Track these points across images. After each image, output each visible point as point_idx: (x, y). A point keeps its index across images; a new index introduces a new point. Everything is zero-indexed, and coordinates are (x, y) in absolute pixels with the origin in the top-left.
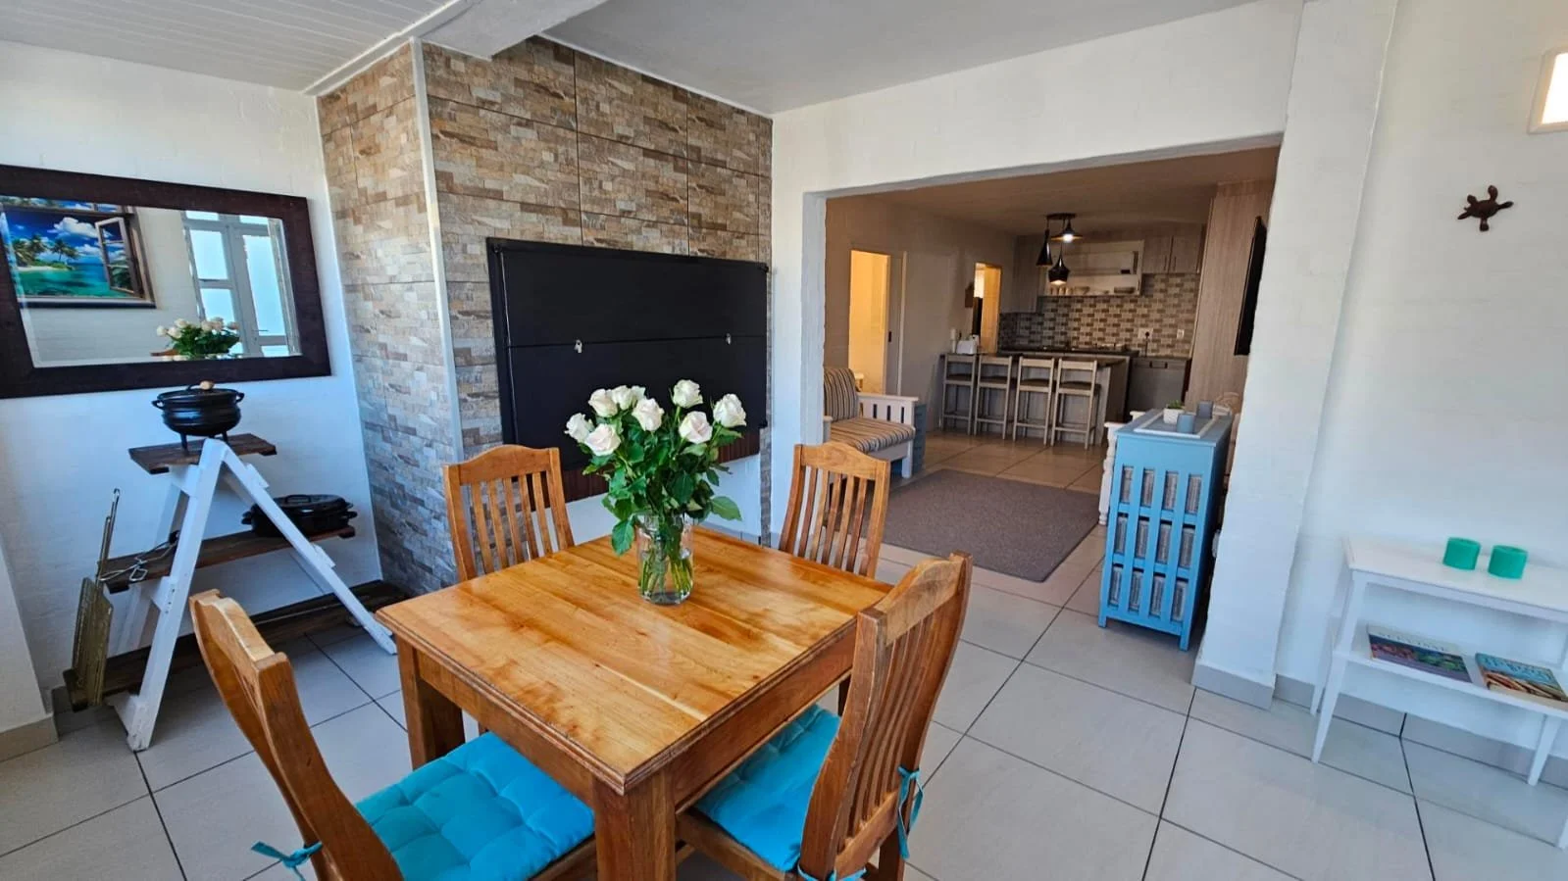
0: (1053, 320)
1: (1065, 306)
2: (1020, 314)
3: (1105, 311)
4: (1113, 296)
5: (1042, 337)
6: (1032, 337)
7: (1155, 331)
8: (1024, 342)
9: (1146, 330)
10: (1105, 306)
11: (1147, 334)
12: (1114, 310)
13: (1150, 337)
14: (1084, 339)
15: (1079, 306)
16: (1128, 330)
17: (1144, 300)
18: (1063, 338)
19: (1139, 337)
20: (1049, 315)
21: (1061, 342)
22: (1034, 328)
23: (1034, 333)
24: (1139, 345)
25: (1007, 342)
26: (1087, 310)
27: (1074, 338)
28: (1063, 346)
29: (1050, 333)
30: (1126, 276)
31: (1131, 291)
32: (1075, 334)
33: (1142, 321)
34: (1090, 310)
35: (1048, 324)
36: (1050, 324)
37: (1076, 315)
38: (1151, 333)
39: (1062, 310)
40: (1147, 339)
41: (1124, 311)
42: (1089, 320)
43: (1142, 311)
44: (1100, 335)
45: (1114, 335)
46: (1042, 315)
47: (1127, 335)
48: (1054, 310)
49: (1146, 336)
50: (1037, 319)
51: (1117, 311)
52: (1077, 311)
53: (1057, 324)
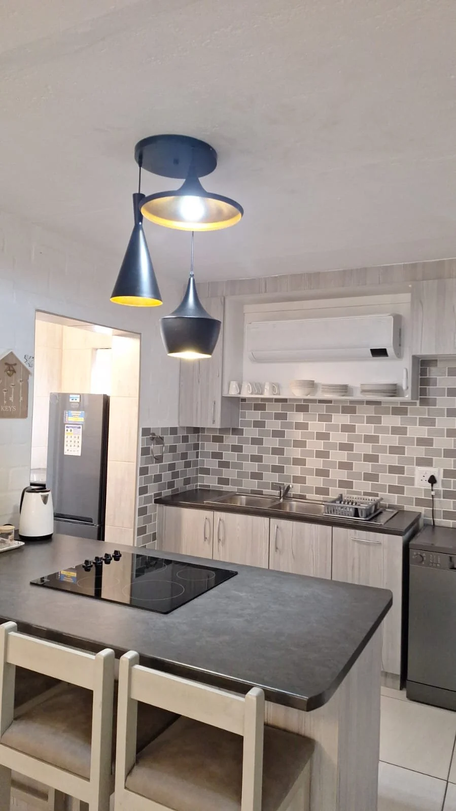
0: (257, 441)
1: (278, 416)
2: (203, 429)
3: (346, 428)
4: (361, 402)
5: (240, 475)
6: (226, 473)
7: (447, 473)
8: (211, 482)
9: (430, 471)
10: (346, 419)
11: (432, 480)
12: (364, 428)
13: (438, 486)
14: (314, 482)
15: (300, 417)
16: (393, 470)
17: (419, 411)
18: (275, 478)
19: (417, 485)
20: (250, 432)
21: (275, 486)
22: (229, 456)
23: (225, 465)
24: (419, 502)
25: (171, 485)
26: (316, 426)
27: (296, 480)
28: (277, 493)
29: (254, 467)
30: (380, 361)
31: (394, 391)
32: (297, 471)
33: (421, 452)
34: (322, 427)
35: (250, 450)
36: (254, 450)
37: (298, 435)
38: (440, 478)
39: (273, 425)
40: (432, 490)
41: (384, 430)
42: (320, 445)
43: (417, 431)
44: (343, 475)
45: (368, 477)
46: (236, 431)
47: (394, 480)
48: (259, 424)
49: (430, 484)
50: (231, 440)
51: (370, 429)
52: (299, 426)
53: (266, 450)
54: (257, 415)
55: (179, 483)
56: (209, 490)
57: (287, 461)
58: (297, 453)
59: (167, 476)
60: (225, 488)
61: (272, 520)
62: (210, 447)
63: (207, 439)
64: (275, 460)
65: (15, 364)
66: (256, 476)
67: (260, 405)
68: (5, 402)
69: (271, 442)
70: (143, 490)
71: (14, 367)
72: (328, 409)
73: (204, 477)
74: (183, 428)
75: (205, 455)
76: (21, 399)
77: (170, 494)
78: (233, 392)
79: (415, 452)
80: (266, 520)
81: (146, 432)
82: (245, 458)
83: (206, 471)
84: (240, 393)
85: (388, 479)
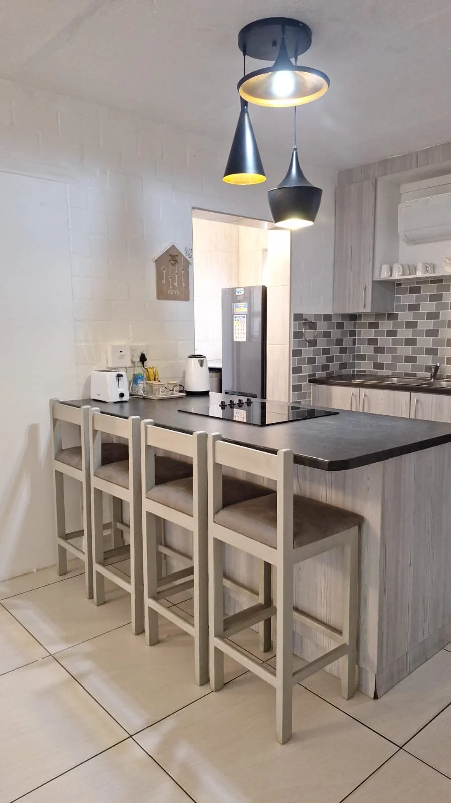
0: (411, 325)
1: (434, 298)
2: (360, 315)
5: (394, 359)
6: (382, 358)
8: (366, 366)
18: (429, 360)
20: (405, 316)
21: (428, 369)
22: (385, 341)
23: (380, 350)
25: (325, 367)
28: (428, 374)
29: (408, 351)
35: (404, 334)
36: (408, 334)
39: (428, 307)
46: (392, 317)
48: (414, 308)
50: (386, 325)
53: (420, 334)
54: (411, 299)
55: (334, 366)
56: (365, 375)
57: (441, 342)
59: (321, 360)
60: (381, 372)
61: (413, 394)
62: (367, 334)
63: (362, 326)
64: (429, 342)
65: (177, 256)
66: (410, 359)
67: (415, 287)
68: (171, 287)
69: (426, 325)
70: (296, 370)
71: (176, 257)
73: (360, 362)
74: (337, 315)
75: (362, 342)
76: (183, 285)
77: (325, 376)
78: (384, 275)
80: (408, 393)
81: (298, 317)
82: (399, 342)
83: (363, 357)
84: (391, 276)
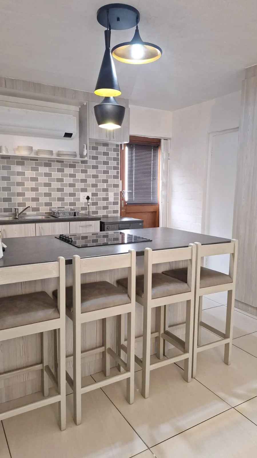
4: (54, 161)
7: (93, 195)
9: (86, 194)
10: (46, 170)
11: (88, 198)
12: (56, 175)
13: (90, 201)
15: (19, 169)
16: (71, 195)
17: (81, 166)
19: (81, 201)
24: (83, 209)
26: (29, 174)
27: (20, 205)
30: (68, 140)
32: (20, 199)
33: (82, 185)
34: (33, 174)
37: (19, 179)
38: (90, 197)
40: (88, 203)
41: (66, 175)
42: (33, 184)
43: (80, 176)
44: (47, 200)
45: (59, 199)
47: (71, 199)
49: (87, 200)
51: (59, 175)
52: (19, 174)
57: (13, 194)
58: (19, 189)
61: (37, 224)
64: (5, 195)
69: (1, 184)
72: (36, 164)
79: (79, 185)
85: (69, 200)
